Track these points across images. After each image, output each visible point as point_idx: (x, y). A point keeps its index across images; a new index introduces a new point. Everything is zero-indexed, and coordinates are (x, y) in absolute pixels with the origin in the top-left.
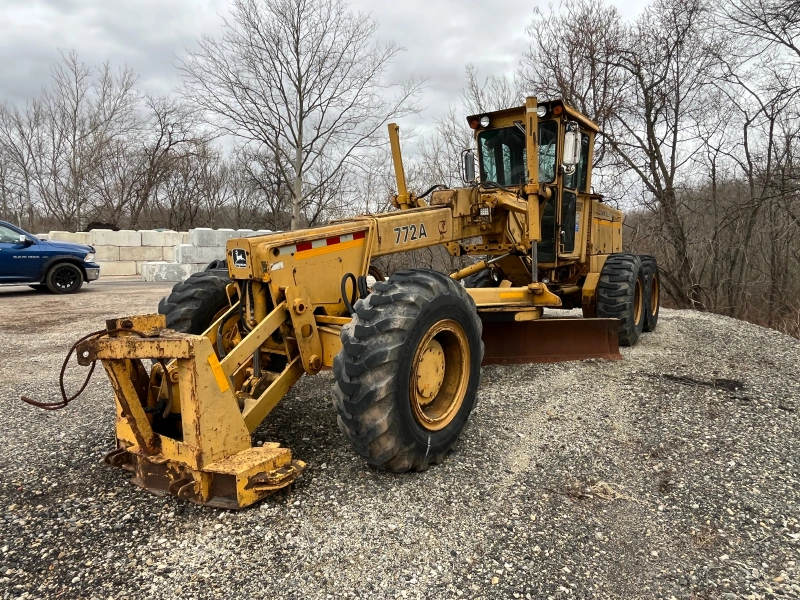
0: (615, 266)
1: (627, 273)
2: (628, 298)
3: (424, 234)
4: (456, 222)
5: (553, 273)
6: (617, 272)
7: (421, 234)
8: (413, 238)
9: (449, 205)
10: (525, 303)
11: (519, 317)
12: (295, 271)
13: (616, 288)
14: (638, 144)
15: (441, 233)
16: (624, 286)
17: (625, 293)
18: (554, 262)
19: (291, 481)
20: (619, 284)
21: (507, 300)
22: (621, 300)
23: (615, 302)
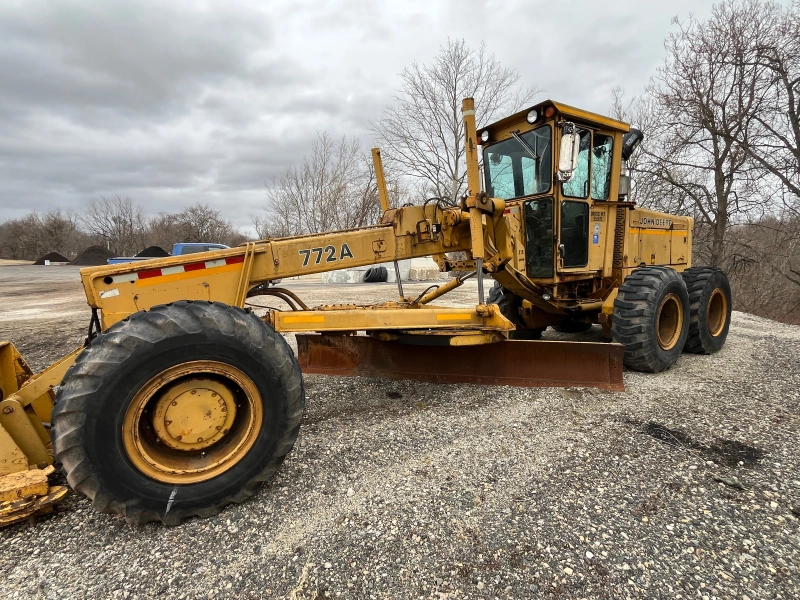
0: (634, 282)
1: (646, 290)
2: (645, 320)
3: (349, 254)
4: (402, 241)
5: (555, 289)
6: (635, 289)
7: (343, 255)
8: (330, 259)
9: (392, 224)
10: (472, 325)
11: (453, 342)
12: (136, 298)
13: (631, 307)
14: (782, 144)
15: (376, 252)
16: (642, 306)
17: (641, 314)
18: (552, 277)
19: (24, 516)
20: (635, 303)
21: (447, 322)
22: (636, 321)
23: (628, 324)
